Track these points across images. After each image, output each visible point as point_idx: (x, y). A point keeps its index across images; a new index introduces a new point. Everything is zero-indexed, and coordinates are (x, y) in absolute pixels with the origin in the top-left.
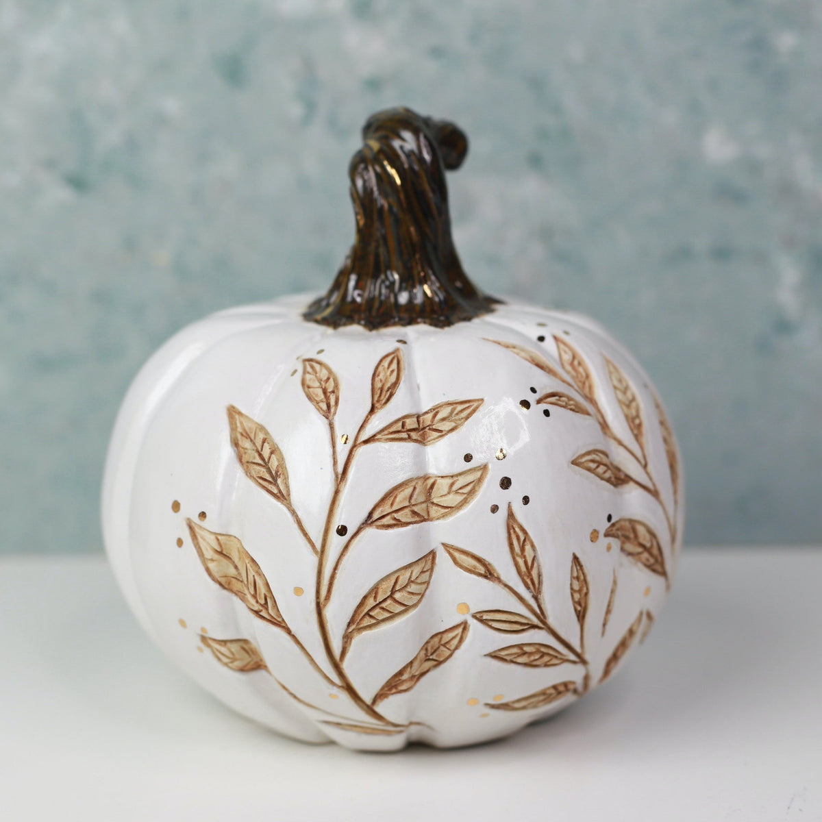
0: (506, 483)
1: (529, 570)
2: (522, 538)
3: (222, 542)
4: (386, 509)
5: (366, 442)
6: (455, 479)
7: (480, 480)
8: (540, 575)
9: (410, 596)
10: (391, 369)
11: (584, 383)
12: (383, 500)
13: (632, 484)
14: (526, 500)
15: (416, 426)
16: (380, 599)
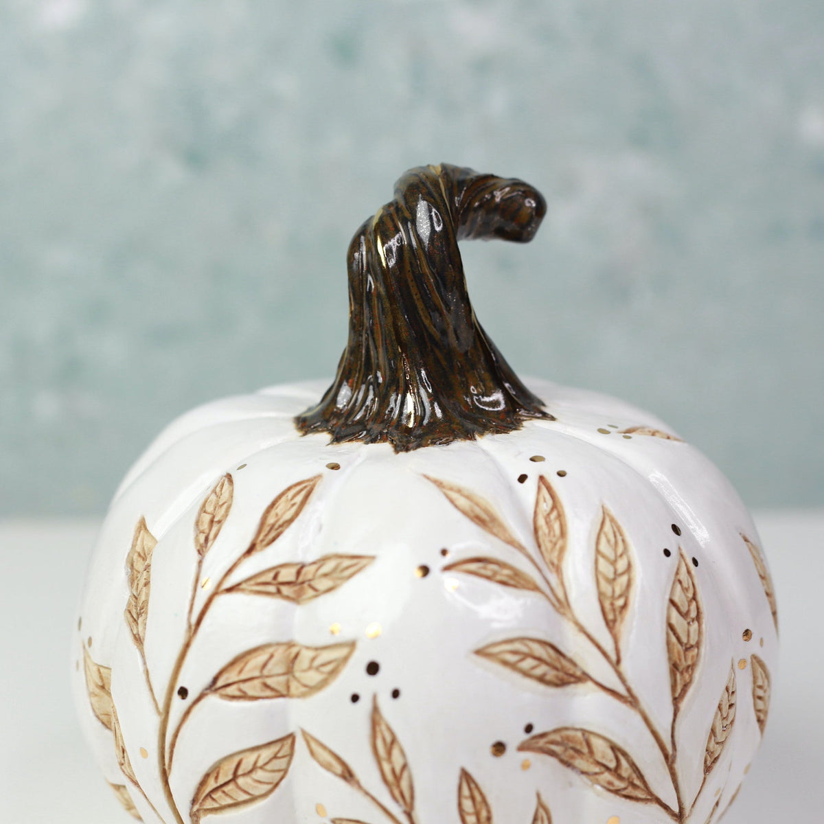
0: (373, 668)
1: (398, 778)
2: (389, 739)
3: (103, 675)
4: (232, 676)
5: (229, 590)
6: (319, 652)
7: (345, 659)
8: (411, 788)
9: (256, 784)
10: (293, 502)
11: (555, 544)
12: (232, 664)
13: (590, 684)
14: (396, 694)
15: (292, 578)
16: (221, 781)
